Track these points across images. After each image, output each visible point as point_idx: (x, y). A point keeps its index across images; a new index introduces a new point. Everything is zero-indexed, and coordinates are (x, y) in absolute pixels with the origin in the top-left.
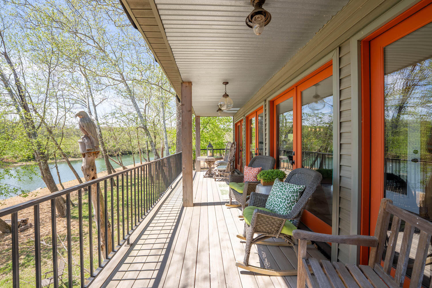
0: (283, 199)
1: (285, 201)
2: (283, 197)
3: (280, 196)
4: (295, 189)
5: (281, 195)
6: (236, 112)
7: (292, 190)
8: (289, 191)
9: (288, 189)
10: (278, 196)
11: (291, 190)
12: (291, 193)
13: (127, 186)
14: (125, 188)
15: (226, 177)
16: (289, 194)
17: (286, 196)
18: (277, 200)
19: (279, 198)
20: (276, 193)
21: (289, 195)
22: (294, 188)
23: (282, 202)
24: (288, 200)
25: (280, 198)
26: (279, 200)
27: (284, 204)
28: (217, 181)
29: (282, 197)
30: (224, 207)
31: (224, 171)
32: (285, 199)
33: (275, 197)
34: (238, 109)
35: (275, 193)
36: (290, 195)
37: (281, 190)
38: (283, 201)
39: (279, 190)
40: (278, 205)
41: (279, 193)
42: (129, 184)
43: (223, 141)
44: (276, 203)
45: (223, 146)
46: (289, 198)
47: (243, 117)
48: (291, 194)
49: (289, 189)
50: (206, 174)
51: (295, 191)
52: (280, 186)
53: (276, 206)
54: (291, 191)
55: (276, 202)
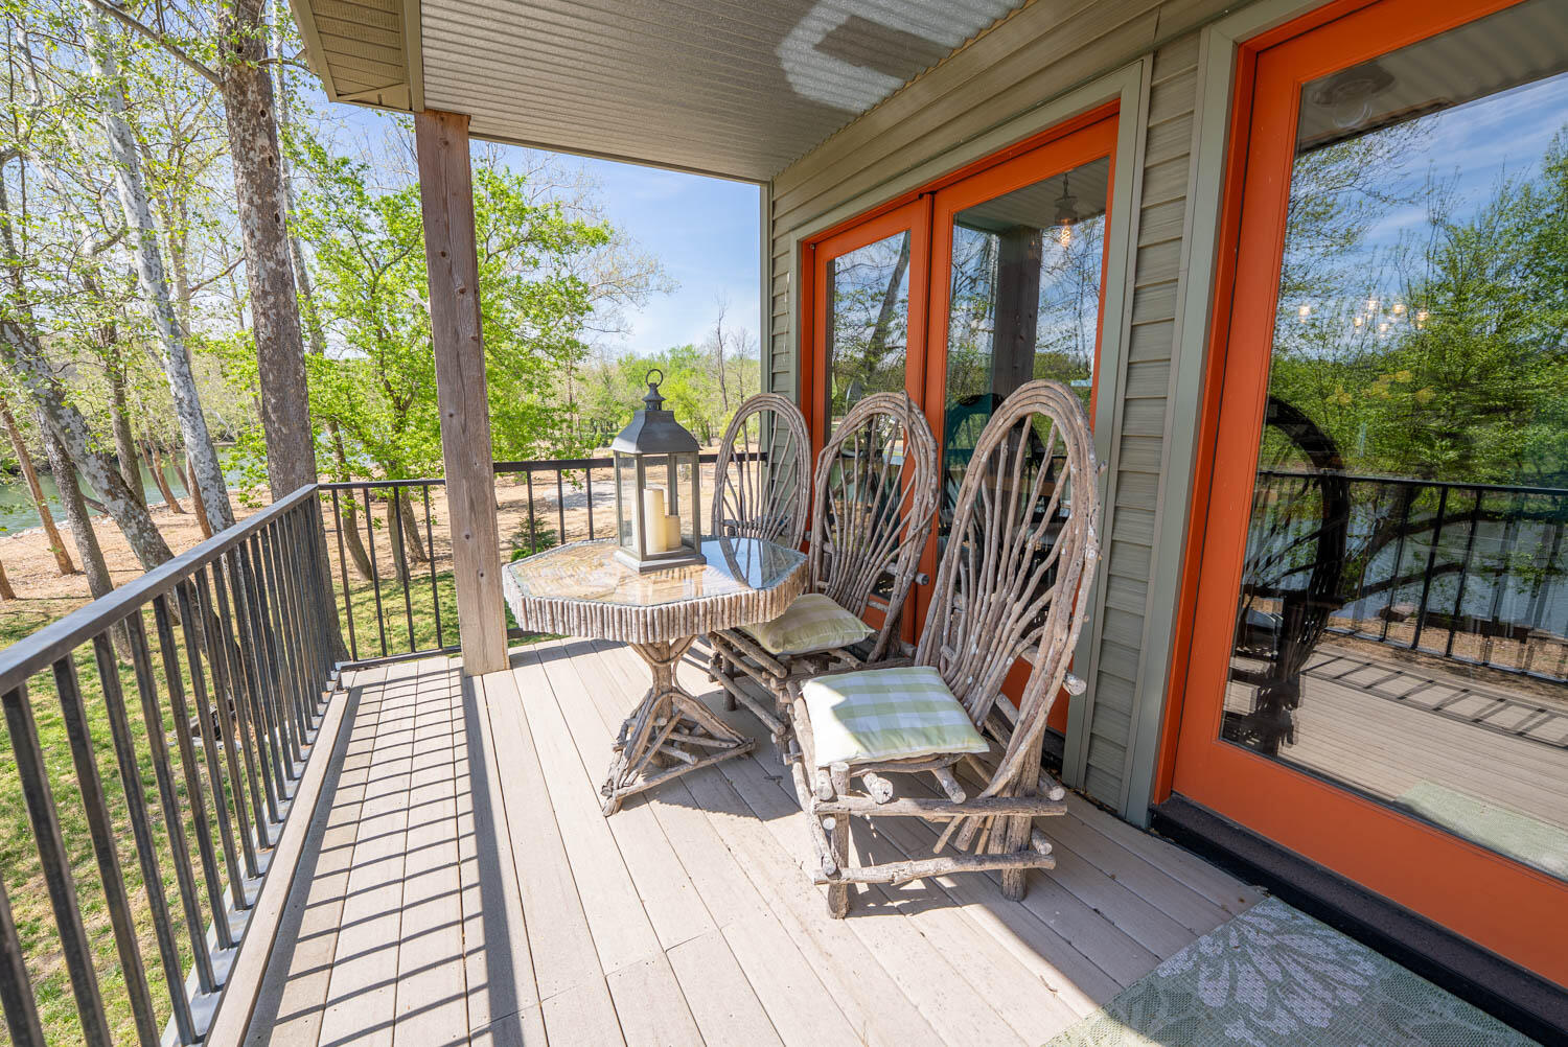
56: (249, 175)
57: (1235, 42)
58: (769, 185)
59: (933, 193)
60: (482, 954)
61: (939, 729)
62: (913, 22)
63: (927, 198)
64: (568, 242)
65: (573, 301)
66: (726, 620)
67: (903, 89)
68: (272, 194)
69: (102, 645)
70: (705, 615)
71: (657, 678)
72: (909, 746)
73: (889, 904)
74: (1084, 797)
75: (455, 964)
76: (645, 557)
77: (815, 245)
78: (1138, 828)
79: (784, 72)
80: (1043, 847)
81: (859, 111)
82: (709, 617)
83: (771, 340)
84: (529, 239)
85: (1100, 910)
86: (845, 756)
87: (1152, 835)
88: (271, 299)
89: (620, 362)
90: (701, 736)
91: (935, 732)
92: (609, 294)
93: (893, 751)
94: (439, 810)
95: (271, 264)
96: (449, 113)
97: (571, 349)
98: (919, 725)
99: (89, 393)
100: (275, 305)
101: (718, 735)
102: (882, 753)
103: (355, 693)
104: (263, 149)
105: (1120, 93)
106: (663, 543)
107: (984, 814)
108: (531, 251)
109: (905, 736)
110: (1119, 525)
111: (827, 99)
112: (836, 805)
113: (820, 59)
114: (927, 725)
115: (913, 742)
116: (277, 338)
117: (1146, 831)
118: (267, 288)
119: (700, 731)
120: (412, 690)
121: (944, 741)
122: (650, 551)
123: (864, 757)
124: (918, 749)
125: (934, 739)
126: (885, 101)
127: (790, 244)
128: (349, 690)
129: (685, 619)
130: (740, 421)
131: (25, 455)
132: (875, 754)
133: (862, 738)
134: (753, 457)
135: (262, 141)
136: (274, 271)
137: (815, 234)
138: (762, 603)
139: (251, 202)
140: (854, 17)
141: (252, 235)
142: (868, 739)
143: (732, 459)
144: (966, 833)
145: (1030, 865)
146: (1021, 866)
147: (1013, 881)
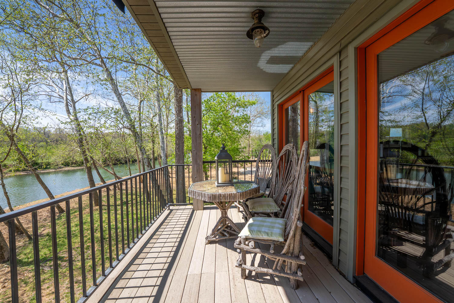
13: (116, 206)
14: (112, 208)
42: (119, 202)
43: (239, 147)
45: (240, 153)
56: (177, 100)
57: (355, 48)
58: (272, 91)
59: (304, 91)
60: (169, 264)
61: (272, 233)
62: (287, 54)
63: (302, 92)
64: (246, 105)
65: (246, 120)
66: (228, 199)
67: (294, 66)
68: (180, 103)
69: (115, 187)
70: (223, 197)
71: (222, 214)
72: (262, 235)
73: (258, 280)
74: (337, 270)
75: (163, 264)
76: (218, 183)
77: (282, 105)
78: (350, 282)
79: (262, 69)
80: (300, 273)
81: (286, 73)
83: (273, 130)
84: (237, 106)
85: (319, 299)
86: (245, 235)
87: (354, 286)
88: (179, 125)
89: (264, 134)
90: (233, 231)
91: (270, 233)
92: (259, 117)
93: (258, 236)
94: (174, 236)
95: (179, 118)
96: (197, 89)
97: (246, 132)
98: (267, 231)
99: (149, 146)
100: (179, 126)
101: (237, 231)
102: (255, 236)
103: (172, 210)
104: (180, 94)
105: (333, 63)
106: (224, 180)
107: (279, 258)
108: (237, 108)
109: (262, 233)
110: (342, 182)
111: (276, 72)
112: (240, 246)
113: (268, 65)
114: (269, 231)
115: (263, 235)
116: (179, 133)
117: (352, 284)
118: (178, 123)
119: (232, 229)
120: (182, 212)
121: (272, 236)
122: (220, 182)
123: (250, 236)
124: (264, 237)
125: (270, 235)
126: (291, 69)
127: (276, 106)
128: (171, 210)
129: (218, 197)
130: (262, 151)
131: (138, 158)
133: (251, 232)
134: (269, 161)
135: (180, 93)
136: (180, 119)
139: (177, 105)
140: (272, 56)
141: (176, 112)
142: (252, 232)
143: (260, 162)
144: (279, 264)
145: (297, 278)
146: (295, 278)
147: (292, 282)
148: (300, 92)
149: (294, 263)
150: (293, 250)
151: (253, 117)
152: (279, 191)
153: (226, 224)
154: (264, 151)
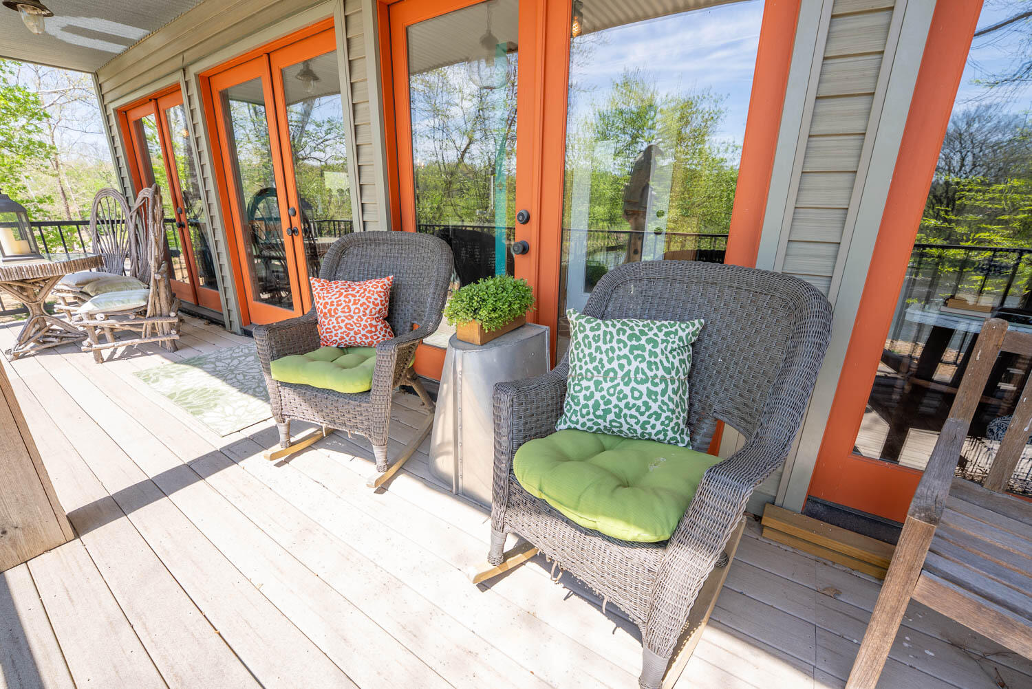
0: (657, 380)
1: (667, 386)
2: (656, 376)
3: (640, 376)
4: (683, 335)
5: (646, 370)
6: (117, 48)
7: (677, 342)
8: (669, 349)
9: (663, 341)
10: (632, 375)
11: (673, 342)
12: (675, 353)
15: (154, 334)
16: (671, 359)
17: (665, 368)
18: (633, 390)
19: (638, 382)
20: (621, 367)
21: (673, 363)
22: (680, 333)
23: (656, 394)
24: (673, 382)
25: (643, 382)
26: (643, 388)
27: (666, 399)
28: (110, 359)
29: (650, 374)
30: (259, 462)
31: (142, 312)
32: (663, 379)
33: (618, 380)
34: (134, 33)
35: (615, 365)
36: (677, 363)
37: (636, 352)
38: (659, 389)
39: (626, 351)
40: (638, 409)
41: (635, 364)
44: (628, 403)
46: (673, 373)
47: (178, 77)
48: (678, 358)
49: (667, 342)
50: (23, 340)
51: (683, 343)
52: (625, 338)
53: (633, 412)
54: (675, 346)
55: (630, 399)
58: (96, 75)
59: (156, 99)
61: (128, 300)
63: (153, 102)
72: (115, 305)
74: (229, 332)
77: (125, 112)
80: (174, 332)
82: (30, 272)
98: (121, 300)
106: (16, 251)
107: (144, 322)
109: (114, 302)
111: (90, 47)
114: (125, 299)
124: (118, 305)
127: (111, 110)
130: (97, 201)
132: (101, 308)
137: (124, 105)
138: (59, 268)
144: (148, 333)
145: (172, 338)
146: (169, 338)
147: (169, 345)
148: (150, 100)
149: (166, 322)
150: (161, 311)
151: (56, 96)
152: (144, 265)
153: (46, 326)
154: (104, 201)
